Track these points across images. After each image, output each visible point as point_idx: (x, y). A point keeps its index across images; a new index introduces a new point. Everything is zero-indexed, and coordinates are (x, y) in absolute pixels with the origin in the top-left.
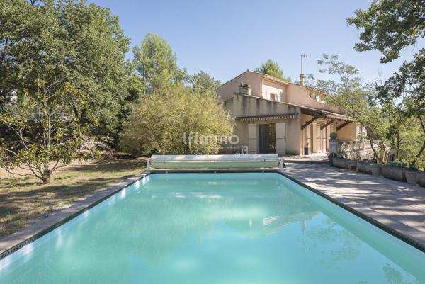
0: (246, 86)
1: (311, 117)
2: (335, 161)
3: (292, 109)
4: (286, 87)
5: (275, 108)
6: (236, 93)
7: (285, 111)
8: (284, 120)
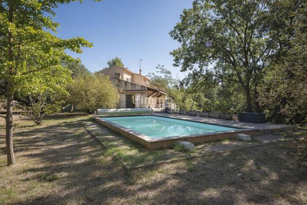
0: (119, 74)
1: (152, 92)
2: (168, 111)
3: (144, 88)
4: (132, 75)
5: (135, 87)
6: (113, 78)
7: (140, 88)
8: (140, 93)
